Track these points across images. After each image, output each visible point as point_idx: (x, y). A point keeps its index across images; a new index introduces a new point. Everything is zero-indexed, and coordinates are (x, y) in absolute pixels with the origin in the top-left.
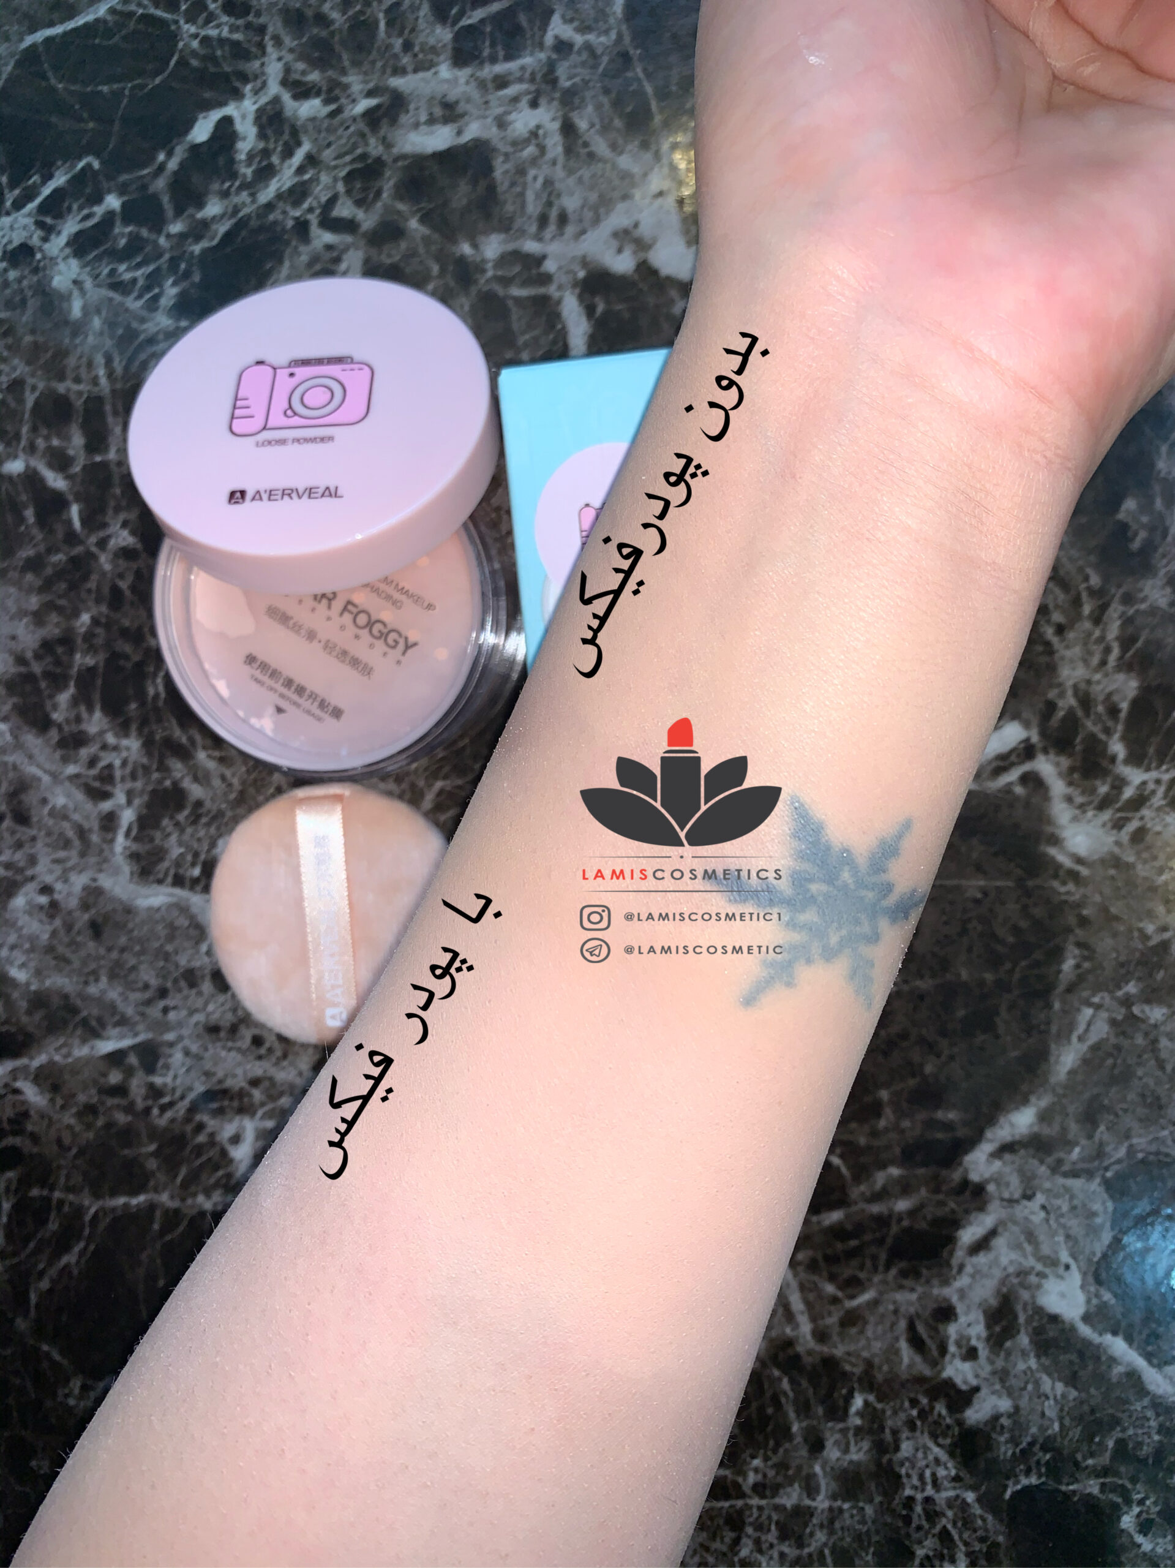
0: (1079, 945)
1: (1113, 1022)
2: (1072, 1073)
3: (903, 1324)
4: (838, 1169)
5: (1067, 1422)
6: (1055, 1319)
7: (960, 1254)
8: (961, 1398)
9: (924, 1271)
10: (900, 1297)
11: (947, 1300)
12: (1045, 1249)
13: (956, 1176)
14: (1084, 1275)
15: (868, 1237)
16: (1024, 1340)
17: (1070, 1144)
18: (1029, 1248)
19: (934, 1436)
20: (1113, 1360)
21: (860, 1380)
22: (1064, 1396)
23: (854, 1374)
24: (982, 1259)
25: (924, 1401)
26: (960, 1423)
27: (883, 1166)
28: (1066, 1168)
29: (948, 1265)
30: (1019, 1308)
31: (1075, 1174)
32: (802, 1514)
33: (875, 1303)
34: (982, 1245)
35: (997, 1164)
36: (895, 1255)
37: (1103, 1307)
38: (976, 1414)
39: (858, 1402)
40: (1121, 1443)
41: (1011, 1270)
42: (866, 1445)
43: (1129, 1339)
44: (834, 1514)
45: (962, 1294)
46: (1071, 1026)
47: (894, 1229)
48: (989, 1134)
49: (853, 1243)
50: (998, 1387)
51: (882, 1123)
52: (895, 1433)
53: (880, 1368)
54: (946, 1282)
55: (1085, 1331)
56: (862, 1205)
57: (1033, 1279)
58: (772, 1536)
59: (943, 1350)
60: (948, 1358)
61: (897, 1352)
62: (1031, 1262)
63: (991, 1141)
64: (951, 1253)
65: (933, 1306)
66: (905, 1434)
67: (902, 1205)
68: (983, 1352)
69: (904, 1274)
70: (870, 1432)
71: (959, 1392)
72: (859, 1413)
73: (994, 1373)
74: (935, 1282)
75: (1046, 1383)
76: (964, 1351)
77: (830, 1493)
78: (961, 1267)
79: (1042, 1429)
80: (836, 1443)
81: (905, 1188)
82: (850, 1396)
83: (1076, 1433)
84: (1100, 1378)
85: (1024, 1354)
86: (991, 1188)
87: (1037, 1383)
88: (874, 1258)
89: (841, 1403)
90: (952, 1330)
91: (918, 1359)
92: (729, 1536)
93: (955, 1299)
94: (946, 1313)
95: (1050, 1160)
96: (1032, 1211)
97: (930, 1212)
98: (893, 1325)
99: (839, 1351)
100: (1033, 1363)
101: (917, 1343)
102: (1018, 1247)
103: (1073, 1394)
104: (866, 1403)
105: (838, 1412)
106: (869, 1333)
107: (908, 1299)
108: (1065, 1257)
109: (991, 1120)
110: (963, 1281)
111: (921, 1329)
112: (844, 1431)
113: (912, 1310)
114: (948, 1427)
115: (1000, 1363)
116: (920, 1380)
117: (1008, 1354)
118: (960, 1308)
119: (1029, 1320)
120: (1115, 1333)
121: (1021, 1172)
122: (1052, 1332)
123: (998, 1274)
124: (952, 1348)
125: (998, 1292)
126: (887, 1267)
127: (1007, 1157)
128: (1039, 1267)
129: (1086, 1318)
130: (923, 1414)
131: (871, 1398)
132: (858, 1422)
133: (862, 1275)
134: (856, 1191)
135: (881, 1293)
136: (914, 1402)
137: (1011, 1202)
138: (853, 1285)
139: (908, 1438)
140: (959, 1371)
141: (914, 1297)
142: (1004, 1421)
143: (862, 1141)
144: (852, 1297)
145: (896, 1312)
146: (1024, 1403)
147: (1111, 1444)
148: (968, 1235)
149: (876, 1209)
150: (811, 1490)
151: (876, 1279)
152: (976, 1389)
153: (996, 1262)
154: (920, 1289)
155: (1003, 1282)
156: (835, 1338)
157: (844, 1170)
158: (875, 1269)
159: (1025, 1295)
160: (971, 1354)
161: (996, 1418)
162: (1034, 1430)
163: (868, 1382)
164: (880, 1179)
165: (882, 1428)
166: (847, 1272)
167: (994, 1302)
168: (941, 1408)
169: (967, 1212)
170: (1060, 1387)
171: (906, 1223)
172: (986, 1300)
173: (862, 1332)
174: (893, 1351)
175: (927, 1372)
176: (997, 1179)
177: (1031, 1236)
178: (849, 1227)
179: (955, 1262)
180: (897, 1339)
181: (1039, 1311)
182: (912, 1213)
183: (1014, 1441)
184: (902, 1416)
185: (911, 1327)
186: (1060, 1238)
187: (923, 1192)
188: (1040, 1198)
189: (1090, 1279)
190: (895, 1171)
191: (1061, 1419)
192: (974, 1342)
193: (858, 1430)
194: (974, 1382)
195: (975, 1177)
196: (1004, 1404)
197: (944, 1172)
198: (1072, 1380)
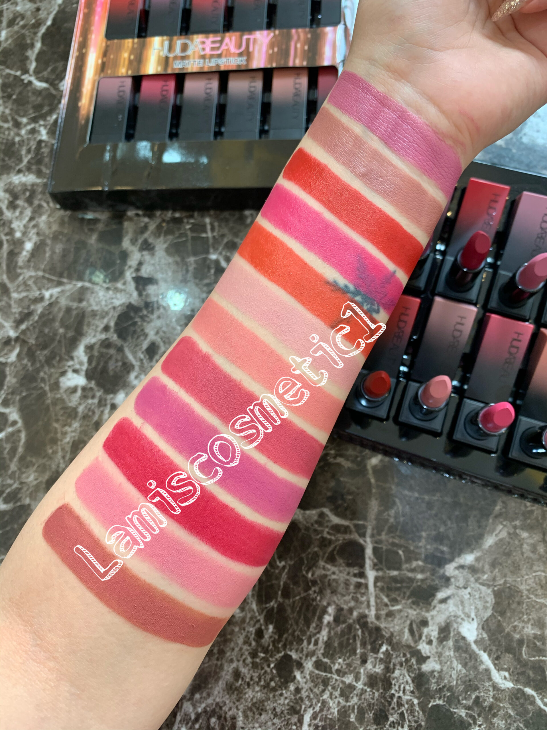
0: (503, 502)
1: (509, 534)
2: (490, 546)
3: (408, 622)
4: (400, 556)
5: (459, 682)
6: (464, 638)
7: (435, 602)
8: (422, 659)
9: (421, 604)
10: (410, 611)
11: (427, 618)
12: (467, 610)
13: (441, 571)
14: (479, 624)
15: (404, 585)
16: (451, 643)
17: (484, 573)
18: (461, 608)
19: (408, 671)
20: (482, 662)
21: (387, 640)
22: (460, 671)
23: (385, 636)
24: (443, 606)
25: (408, 656)
26: (419, 669)
27: (417, 560)
28: (481, 581)
29: (430, 604)
30: (452, 630)
31: (483, 584)
32: (351, 687)
33: (400, 611)
34: (444, 601)
35: (457, 572)
36: (413, 594)
37: (482, 639)
38: (426, 667)
39: (384, 648)
40: (477, 698)
41: (452, 614)
42: (382, 667)
43: (489, 655)
44: (363, 692)
45: (433, 617)
46: (494, 530)
47: (415, 585)
48: (457, 560)
49: (399, 585)
50: (437, 659)
51: (420, 544)
52: (394, 665)
53: (396, 637)
54: (428, 611)
55: (474, 647)
56: (405, 572)
57: (459, 620)
58: (337, 693)
59: (420, 637)
60: (421, 641)
61: (404, 633)
62: (460, 613)
63: (457, 563)
64: (433, 600)
65: (421, 619)
66: (398, 667)
67: (420, 576)
68: (435, 643)
69: (413, 603)
70: (385, 662)
71: (422, 656)
72: (383, 653)
73: (437, 653)
74: (424, 609)
75: (455, 663)
76: (428, 640)
77: (364, 682)
78: (435, 607)
79: (449, 682)
80: (372, 662)
81: (422, 571)
82: (381, 645)
83: (461, 688)
84: (475, 668)
85: (450, 649)
86: (453, 580)
87: (451, 662)
88: (405, 593)
89: (378, 646)
90: (426, 631)
91: (410, 638)
92: (322, 688)
93: (429, 619)
94: (424, 623)
95: (476, 576)
96: (465, 593)
97: (429, 582)
98: (405, 622)
99: (382, 625)
100: (452, 653)
101: (411, 631)
102: (456, 606)
103: (464, 671)
104: (387, 650)
105: (376, 650)
106: (396, 621)
107: (413, 613)
108: (473, 615)
109: (459, 555)
110: (434, 613)
111: (415, 627)
112: (376, 658)
113: (413, 618)
114: (415, 669)
115: (440, 650)
116: (409, 647)
117: (444, 647)
118: (430, 623)
119: (455, 635)
120: (485, 651)
121: (464, 578)
122: (461, 644)
123: (447, 614)
124: (424, 638)
125: (446, 621)
126: (409, 598)
127: (461, 570)
128: (463, 616)
129: (476, 642)
130: (407, 661)
131: (389, 648)
132: (382, 656)
133: (399, 599)
134: (405, 566)
135: (404, 608)
136: (405, 655)
137: (458, 588)
138: (394, 601)
139: (399, 669)
140: (424, 648)
141: (415, 613)
142: (436, 674)
143: (412, 548)
144: (393, 606)
145: (407, 617)
146: (445, 669)
147: (474, 697)
148: (440, 595)
149: (410, 575)
150: (357, 678)
151: (403, 601)
152: (429, 657)
153: (447, 609)
154: (418, 611)
155: (449, 617)
156: (383, 620)
157: (403, 557)
158: (404, 598)
159: (455, 625)
160: (430, 642)
161: (433, 672)
162: (446, 681)
163: (390, 641)
164: (414, 564)
165: (390, 662)
166: (394, 596)
167: (443, 624)
168: (414, 661)
169: (442, 586)
170: (460, 667)
171: (419, 584)
172: (440, 623)
173: (392, 621)
174: (401, 632)
175: (412, 644)
176: (455, 577)
177: (462, 602)
178: (399, 578)
179: (433, 604)
180: (405, 627)
181: (459, 633)
182: (422, 580)
183: (437, 683)
184: (399, 659)
185: (411, 625)
186: (473, 607)
187: (428, 574)
188: (469, 590)
189: (480, 627)
190: (420, 563)
191: (457, 680)
192: (432, 638)
193: (381, 660)
194: (429, 654)
195: (448, 574)
196: (438, 667)
197: (437, 569)
198: (465, 665)
